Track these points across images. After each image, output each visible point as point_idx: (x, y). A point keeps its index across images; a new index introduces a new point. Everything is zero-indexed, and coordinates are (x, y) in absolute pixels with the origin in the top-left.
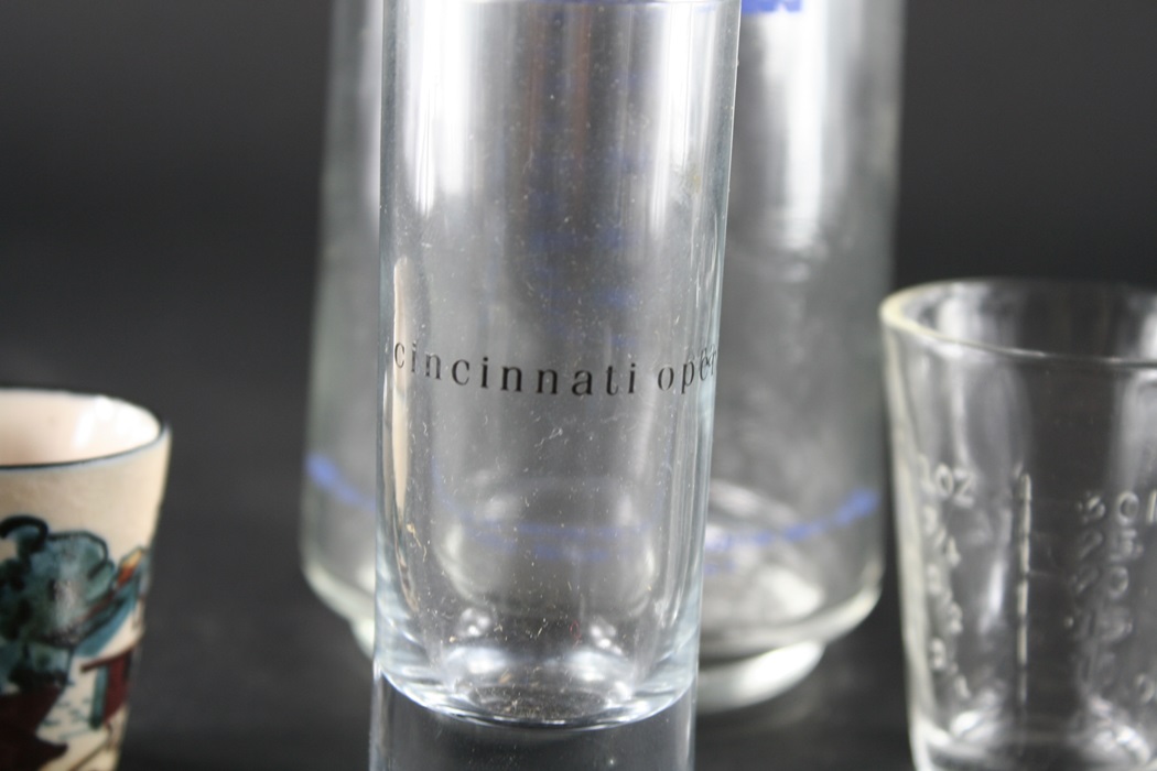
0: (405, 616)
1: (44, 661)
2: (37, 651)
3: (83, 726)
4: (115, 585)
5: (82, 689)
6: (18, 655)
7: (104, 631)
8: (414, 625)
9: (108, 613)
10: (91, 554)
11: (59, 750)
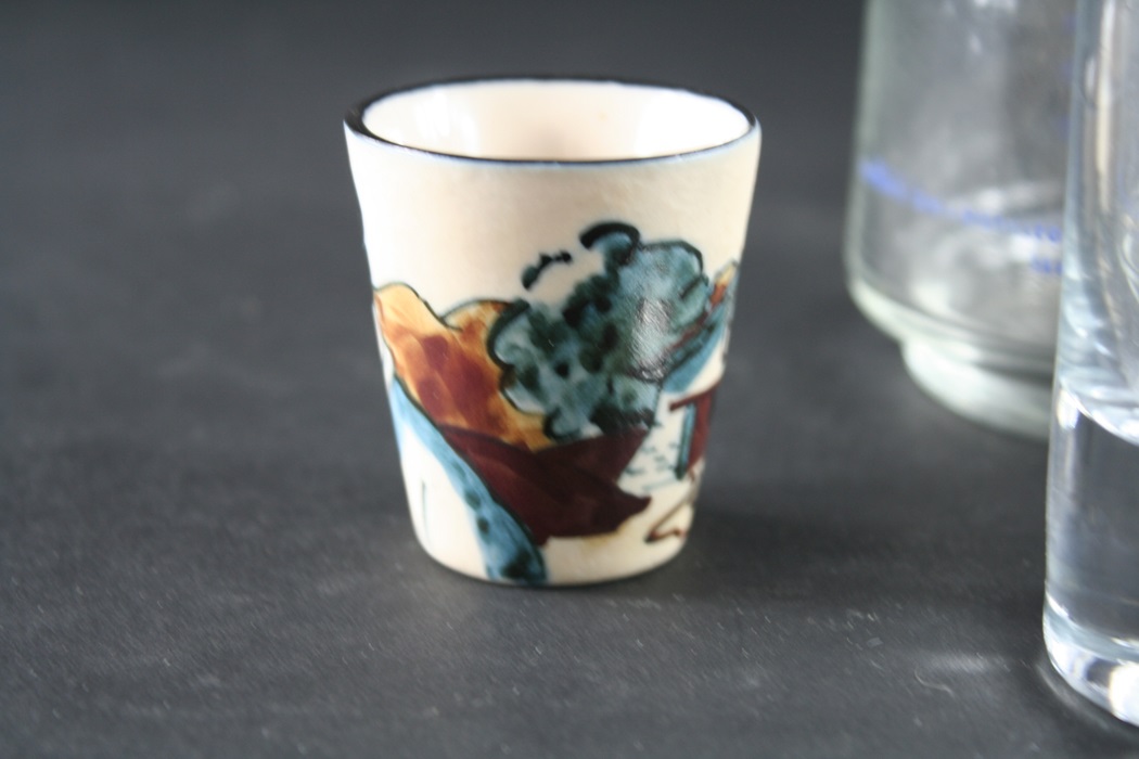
0: (1097, 323)
1: (630, 397)
2: (622, 385)
3: (669, 474)
4: (708, 307)
5: (669, 432)
6: (601, 390)
7: (694, 362)
8: (1106, 336)
9: (700, 340)
10: (685, 267)
11: (640, 504)
